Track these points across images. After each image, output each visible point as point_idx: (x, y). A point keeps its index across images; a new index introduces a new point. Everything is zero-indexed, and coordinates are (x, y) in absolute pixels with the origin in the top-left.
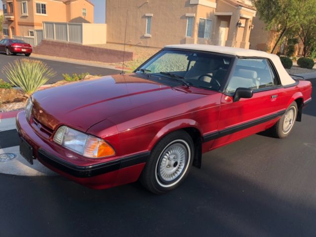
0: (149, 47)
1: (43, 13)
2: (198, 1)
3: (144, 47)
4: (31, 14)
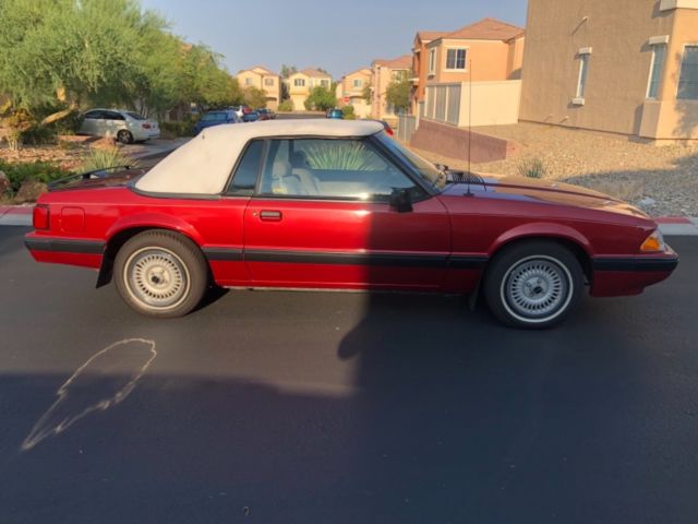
0: (578, 128)
1: (458, 67)
2: (676, 1)
3: (572, 128)
4: (438, 71)
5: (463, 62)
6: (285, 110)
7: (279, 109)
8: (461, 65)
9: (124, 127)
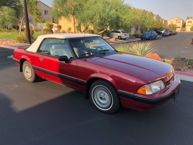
6: (183, 31)
7: (181, 30)
9: (120, 35)
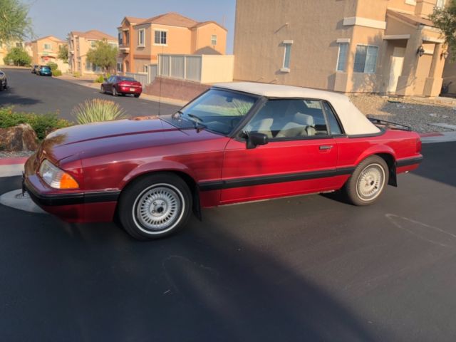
1: (162, 43)
2: (355, 20)
4: (149, 44)
5: (165, 40)
8: (164, 41)
